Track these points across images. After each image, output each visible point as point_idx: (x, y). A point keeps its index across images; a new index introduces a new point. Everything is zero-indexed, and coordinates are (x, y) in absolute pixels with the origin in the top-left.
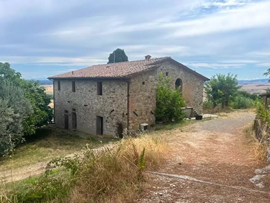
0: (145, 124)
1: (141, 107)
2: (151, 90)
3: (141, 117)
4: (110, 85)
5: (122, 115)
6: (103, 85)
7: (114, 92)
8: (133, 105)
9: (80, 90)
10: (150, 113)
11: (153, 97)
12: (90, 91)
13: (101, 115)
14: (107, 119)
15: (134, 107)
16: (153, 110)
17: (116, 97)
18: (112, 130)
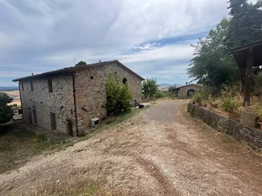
0: (96, 119)
1: (91, 102)
2: (100, 85)
3: (91, 112)
4: (58, 82)
5: (70, 112)
6: (53, 82)
7: (62, 88)
8: (81, 100)
9: (37, 89)
10: (101, 107)
11: (103, 92)
12: (43, 89)
13: (53, 112)
14: (59, 116)
15: (82, 102)
16: (103, 104)
17: (64, 94)
18: (63, 126)
